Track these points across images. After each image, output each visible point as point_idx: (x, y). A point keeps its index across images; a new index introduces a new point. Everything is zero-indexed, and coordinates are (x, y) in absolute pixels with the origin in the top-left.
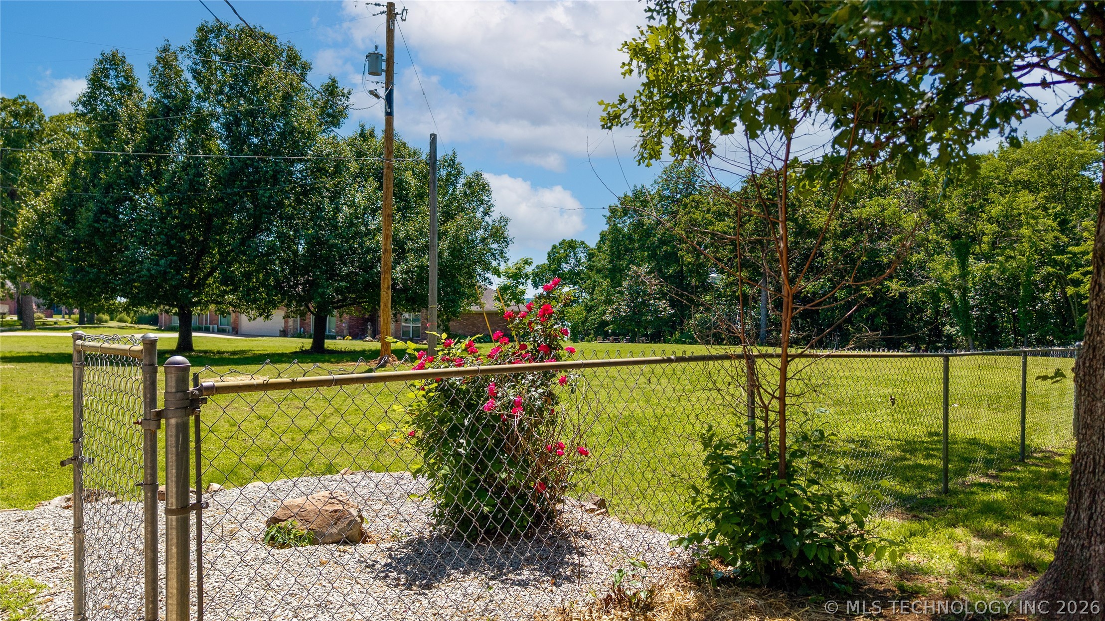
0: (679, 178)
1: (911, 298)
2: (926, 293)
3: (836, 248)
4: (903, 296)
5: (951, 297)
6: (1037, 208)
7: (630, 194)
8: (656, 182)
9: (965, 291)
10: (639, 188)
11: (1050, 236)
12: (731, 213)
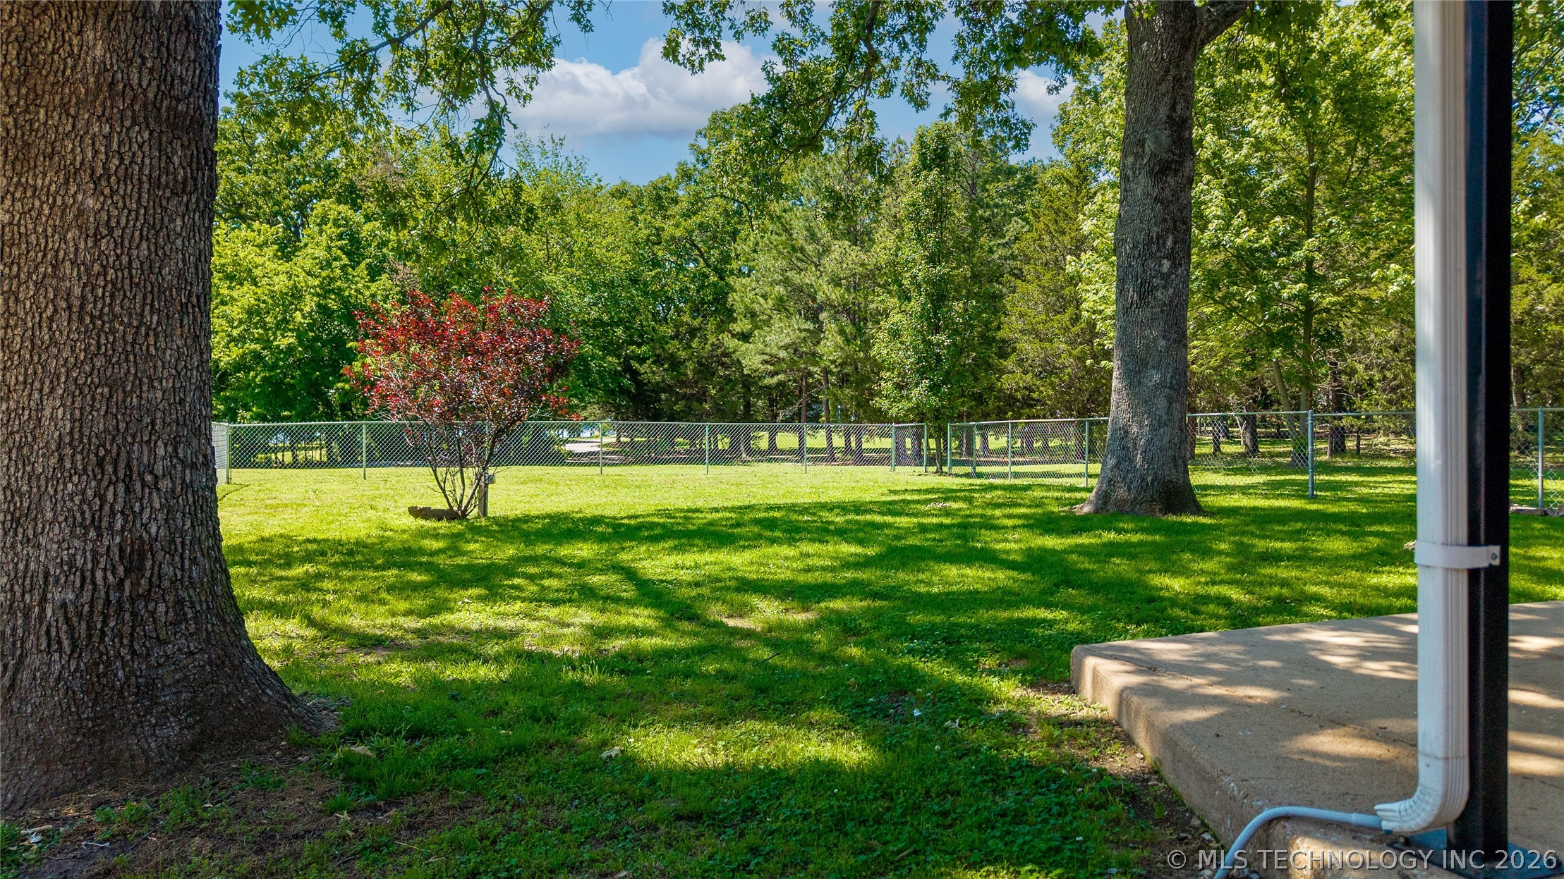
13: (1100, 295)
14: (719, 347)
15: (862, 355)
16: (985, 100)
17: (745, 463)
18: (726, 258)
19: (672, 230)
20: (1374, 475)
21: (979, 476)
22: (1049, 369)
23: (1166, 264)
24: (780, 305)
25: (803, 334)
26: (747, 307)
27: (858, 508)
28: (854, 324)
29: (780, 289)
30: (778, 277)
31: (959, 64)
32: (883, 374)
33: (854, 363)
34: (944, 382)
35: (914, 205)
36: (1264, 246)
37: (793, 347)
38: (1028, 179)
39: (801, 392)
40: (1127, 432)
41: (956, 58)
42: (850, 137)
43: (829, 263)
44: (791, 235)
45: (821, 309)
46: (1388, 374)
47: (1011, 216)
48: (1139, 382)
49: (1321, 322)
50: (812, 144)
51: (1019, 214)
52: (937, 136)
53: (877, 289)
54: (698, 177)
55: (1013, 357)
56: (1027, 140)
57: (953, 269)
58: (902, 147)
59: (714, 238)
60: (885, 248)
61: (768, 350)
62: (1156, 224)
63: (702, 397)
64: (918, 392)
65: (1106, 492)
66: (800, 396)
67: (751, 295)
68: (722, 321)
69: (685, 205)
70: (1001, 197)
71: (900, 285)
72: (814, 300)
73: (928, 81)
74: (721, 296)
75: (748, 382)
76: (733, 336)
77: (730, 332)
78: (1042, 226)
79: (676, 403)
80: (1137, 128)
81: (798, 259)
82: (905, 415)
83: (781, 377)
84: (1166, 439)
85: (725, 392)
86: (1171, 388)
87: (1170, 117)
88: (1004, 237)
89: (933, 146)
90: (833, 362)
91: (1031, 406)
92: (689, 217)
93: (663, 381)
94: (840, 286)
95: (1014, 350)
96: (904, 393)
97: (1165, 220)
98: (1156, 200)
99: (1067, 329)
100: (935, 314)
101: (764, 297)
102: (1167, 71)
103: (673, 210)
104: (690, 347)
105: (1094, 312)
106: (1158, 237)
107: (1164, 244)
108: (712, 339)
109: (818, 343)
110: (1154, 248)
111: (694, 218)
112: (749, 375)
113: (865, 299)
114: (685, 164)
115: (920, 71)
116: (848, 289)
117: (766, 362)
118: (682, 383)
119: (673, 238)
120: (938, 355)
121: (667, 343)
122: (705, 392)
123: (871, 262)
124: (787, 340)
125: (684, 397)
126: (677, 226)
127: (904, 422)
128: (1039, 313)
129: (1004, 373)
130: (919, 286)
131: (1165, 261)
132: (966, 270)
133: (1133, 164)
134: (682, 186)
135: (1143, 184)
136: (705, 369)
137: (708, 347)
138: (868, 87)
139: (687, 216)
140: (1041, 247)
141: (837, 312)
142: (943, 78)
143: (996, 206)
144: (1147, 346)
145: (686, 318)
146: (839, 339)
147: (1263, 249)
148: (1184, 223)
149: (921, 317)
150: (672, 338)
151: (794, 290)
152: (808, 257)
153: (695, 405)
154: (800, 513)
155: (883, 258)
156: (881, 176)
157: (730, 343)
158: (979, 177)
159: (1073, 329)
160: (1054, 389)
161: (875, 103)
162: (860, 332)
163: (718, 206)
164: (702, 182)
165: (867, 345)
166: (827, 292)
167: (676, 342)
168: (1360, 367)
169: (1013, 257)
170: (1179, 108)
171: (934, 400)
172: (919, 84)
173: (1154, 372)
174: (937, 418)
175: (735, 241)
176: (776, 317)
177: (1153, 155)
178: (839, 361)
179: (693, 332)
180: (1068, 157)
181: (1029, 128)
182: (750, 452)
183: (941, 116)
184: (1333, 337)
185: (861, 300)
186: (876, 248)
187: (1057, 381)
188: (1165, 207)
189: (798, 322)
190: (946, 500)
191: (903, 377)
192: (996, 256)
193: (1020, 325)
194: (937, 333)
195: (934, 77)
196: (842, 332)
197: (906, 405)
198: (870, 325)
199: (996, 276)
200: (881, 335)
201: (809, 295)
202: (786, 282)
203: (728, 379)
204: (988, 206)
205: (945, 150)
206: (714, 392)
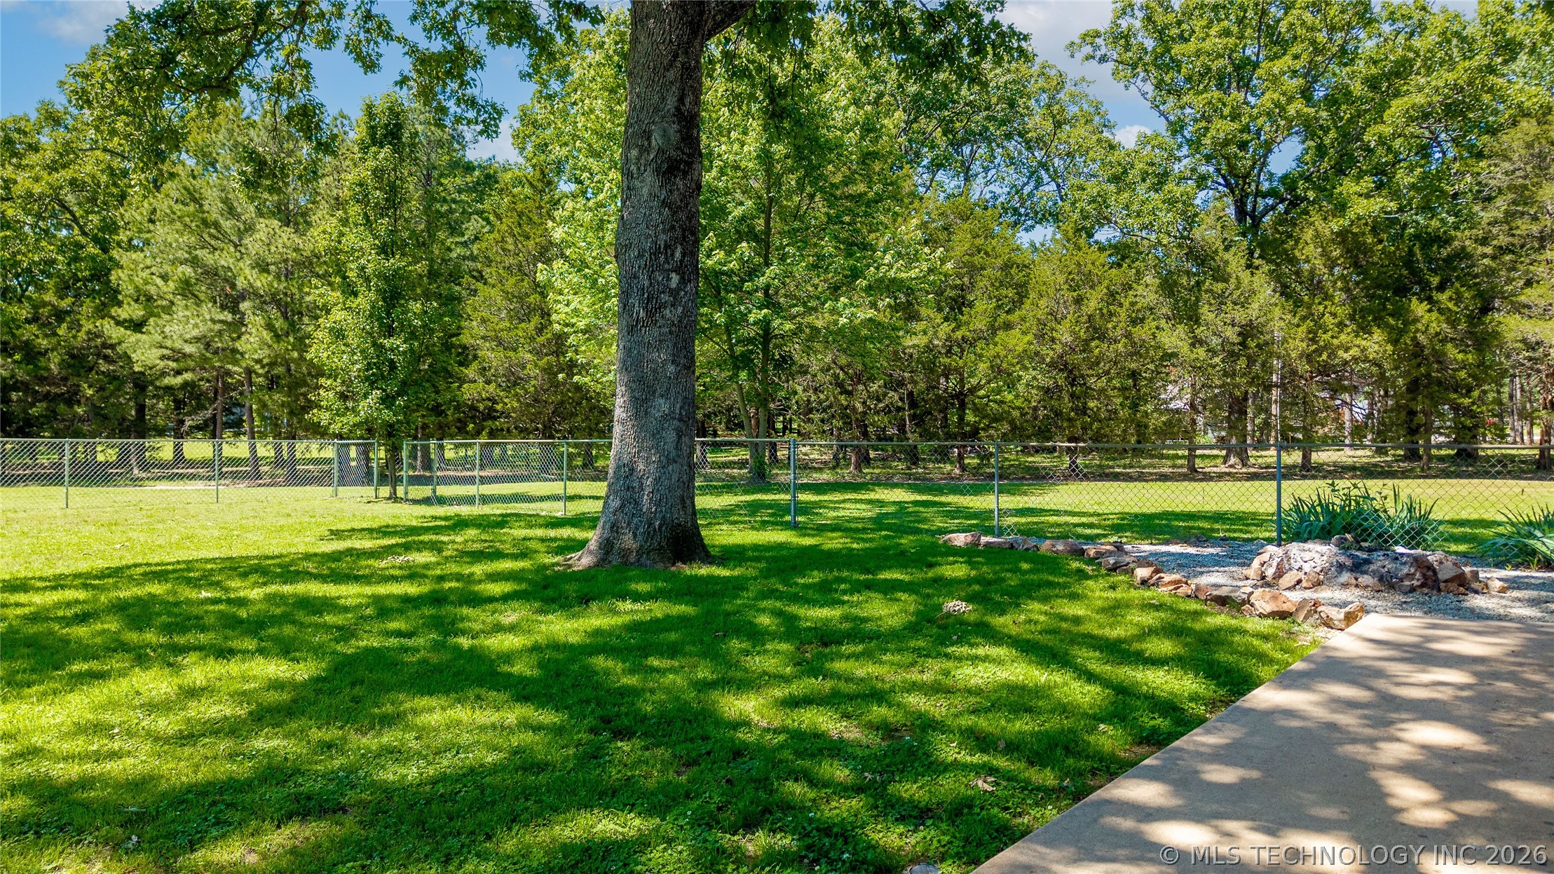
13: (572, 306)
14: (97, 336)
15: (295, 354)
16: (449, 73)
17: (136, 481)
18: (111, 227)
19: (28, 184)
20: (824, 492)
21: (441, 501)
22: (514, 380)
23: (675, 279)
24: (186, 288)
25: (218, 327)
26: (137, 289)
27: (288, 570)
28: (286, 318)
29: (188, 270)
30: (182, 255)
31: (418, 26)
32: (322, 381)
33: (287, 364)
34: (399, 394)
35: (361, 185)
36: (732, 271)
37: (205, 342)
38: (488, 177)
39: (216, 393)
40: (632, 470)
41: (414, 18)
42: (277, 89)
43: (253, 244)
44: (201, 206)
45: (242, 297)
46: (822, 396)
47: (471, 214)
48: (646, 413)
49: (776, 346)
50: (224, 86)
51: (480, 213)
52: (390, 109)
53: (314, 281)
54: (70, 122)
55: (475, 366)
56: (497, 126)
57: (410, 264)
58: (346, 122)
59: (93, 200)
60: (324, 232)
61: (169, 343)
62: (664, 231)
63: (72, 398)
64: (368, 405)
65: (608, 540)
66: (216, 399)
67: (145, 274)
68: (103, 304)
69: (49, 155)
70: (459, 192)
71: (344, 278)
72: (233, 286)
73: (380, 39)
74: (101, 273)
75: (141, 383)
76: (118, 323)
77: (113, 318)
78: (504, 227)
79: (33, 405)
80: (642, 116)
81: (211, 235)
82: (351, 431)
83: (188, 376)
84: (675, 477)
85: (107, 393)
86: (680, 420)
87: (678, 109)
88: (463, 235)
89: (385, 120)
90: (259, 361)
91: (495, 418)
92: (56, 170)
93: (12, 377)
94: (268, 272)
95: (475, 357)
96: (350, 404)
97: (673, 228)
98: (664, 203)
99: (532, 339)
100: (389, 314)
101: (165, 277)
102: (676, 56)
103: (32, 158)
104: (55, 334)
105: (567, 325)
106: (667, 246)
107: (672, 255)
108: (87, 326)
109: (239, 337)
110: (662, 258)
111: (63, 172)
112: (142, 373)
113: (300, 290)
114: (51, 103)
115: (369, 25)
116: (278, 277)
117: (163, 358)
118: (42, 380)
119: (30, 194)
120: (392, 362)
121: (19, 327)
122: (76, 390)
123: (307, 249)
124: (195, 333)
125: (46, 396)
126: (37, 179)
127: (348, 438)
128: (501, 319)
129: (464, 382)
130: (368, 280)
131: (673, 275)
132: (421, 267)
133: (638, 159)
134: (46, 130)
135: (648, 184)
136: (78, 362)
137: (82, 335)
138: (301, 32)
139: (52, 168)
140: (504, 250)
141: (265, 302)
142: (399, 40)
143: (454, 201)
144: (654, 371)
145: (49, 297)
146: (267, 336)
147: (730, 273)
148: (693, 234)
149: (371, 316)
150: (28, 321)
151: (206, 273)
152: (225, 234)
153: (62, 407)
154: (195, 583)
155: (322, 245)
156: (320, 144)
157: (113, 332)
158: (435, 168)
159: (538, 339)
160: (519, 401)
161: (309, 52)
162: (293, 327)
163: (98, 162)
164: (76, 129)
165: (302, 344)
166: (248, 277)
167: (34, 328)
168: (799, 389)
169: (473, 258)
170: (687, 101)
171: (387, 415)
172: (368, 41)
173: (662, 401)
174: (390, 435)
175: (122, 205)
176: (179, 300)
177: (661, 151)
178: (266, 361)
179: (60, 315)
180: (529, 160)
181: (500, 113)
182: (145, 466)
183: (396, 83)
184: (784, 363)
185: (295, 290)
186: (314, 232)
187: (522, 392)
188: (674, 213)
189: (209, 311)
190: (407, 547)
191: (348, 387)
192: (454, 255)
193: (482, 332)
194: (391, 336)
195: (388, 37)
196: (270, 327)
197: (352, 419)
198: (306, 320)
199: (455, 277)
200: (319, 334)
201: (226, 280)
202: (194, 262)
203: (112, 377)
204: (445, 200)
205: (399, 127)
206: (91, 392)
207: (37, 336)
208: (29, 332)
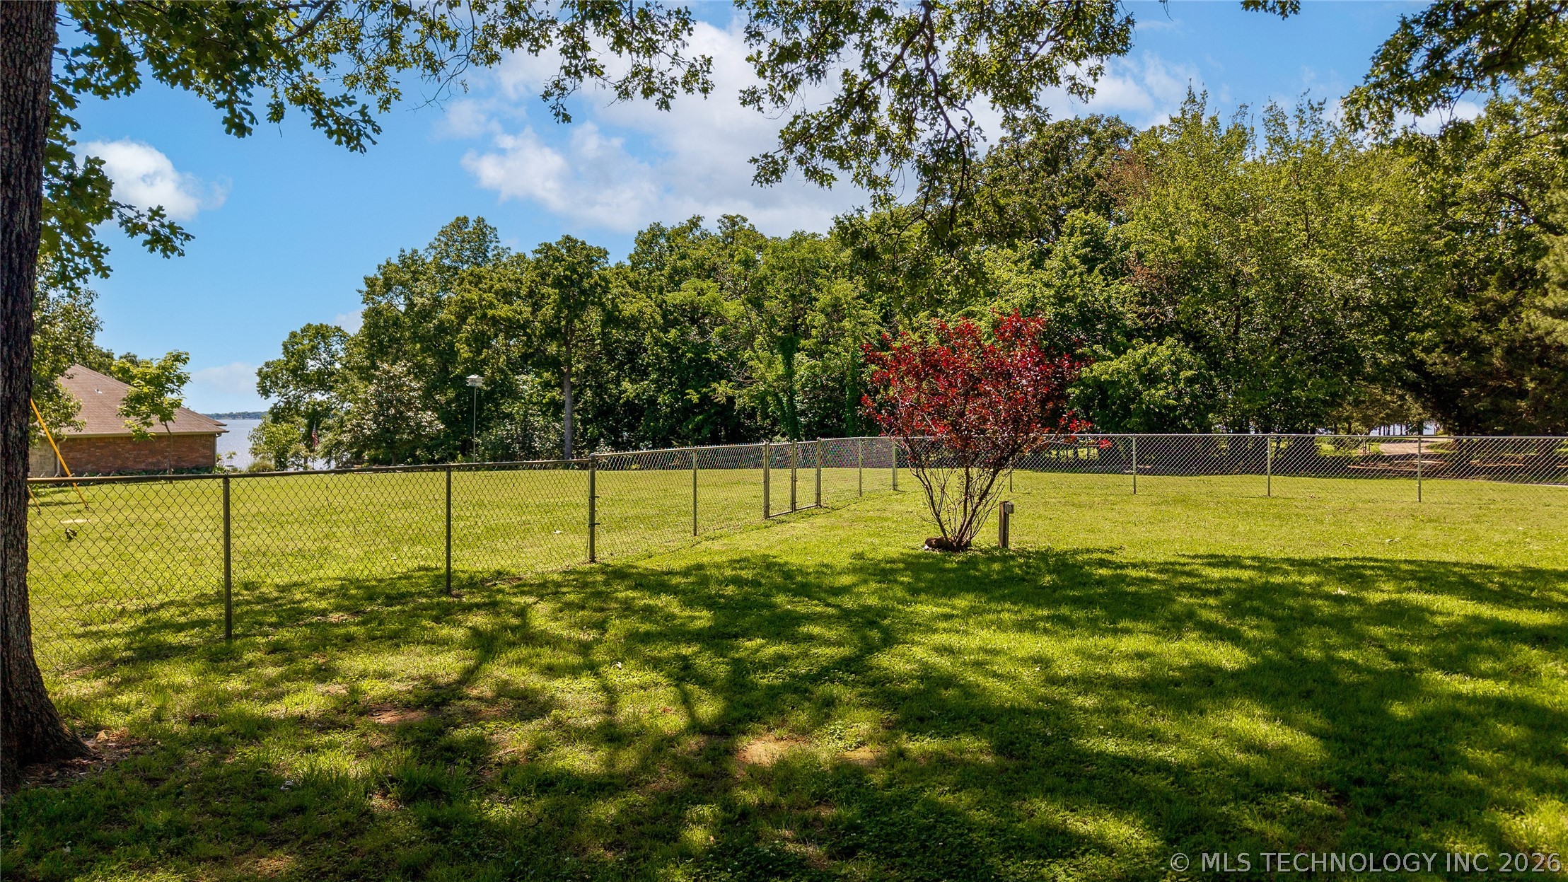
0: (463, 241)
1: (739, 403)
2: (753, 396)
3: (657, 341)
4: (731, 400)
5: (779, 402)
6: (858, 298)
7: (395, 261)
8: (432, 247)
9: (791, 394)
10: (408, 253)
11: (873, 329)
12: (523, 292)
76: (1547, 313)
93: (1460, 373)
104: (1497, 329)
118: (1486, 375)
121: (1464, 326)
145: (1492, 292)
157: (1543, 322)
167: (1477, 324)
206: (1532, 385)
207: (1480, 332)
208: (1472, 330)
